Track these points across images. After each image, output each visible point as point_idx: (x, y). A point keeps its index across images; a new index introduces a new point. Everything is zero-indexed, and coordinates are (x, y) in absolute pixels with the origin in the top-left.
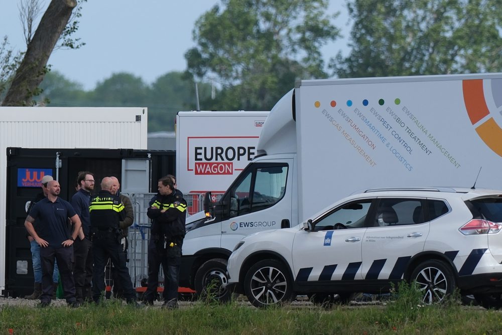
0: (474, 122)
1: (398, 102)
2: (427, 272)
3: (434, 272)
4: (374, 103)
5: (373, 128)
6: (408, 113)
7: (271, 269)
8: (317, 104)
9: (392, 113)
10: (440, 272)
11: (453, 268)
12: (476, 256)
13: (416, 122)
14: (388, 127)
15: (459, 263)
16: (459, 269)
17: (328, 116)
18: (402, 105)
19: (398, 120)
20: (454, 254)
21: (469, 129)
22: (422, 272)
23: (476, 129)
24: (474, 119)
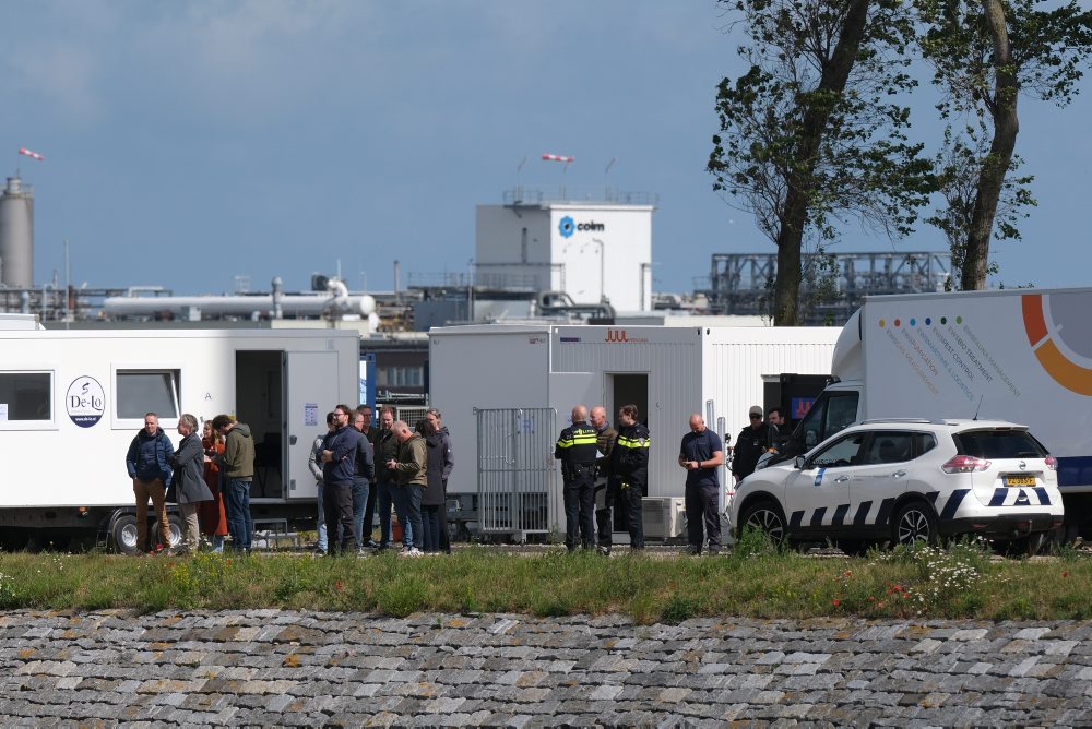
0: (1033, 344)
1: (959, 320)
2: (910, 515)
3: (917, 516)
4: (936, 322)
5: (935, 351)
6: (969, 333)
7: (767, 512)
8: (882, 324)
9: (954, 334)
10: (922, 516)
11: (935, 512)
12: (958, 496)
13: (977, 344)
14: (950, 349)
15: (940, 506)
16: (940, 513)
17: (892, 336)
18: (964, 323)
19: (960, 342)
20: (934, 495)
21: (1028, 352)
22: (906, 516)
23: (1036, 352)
24: (1033, 341)
